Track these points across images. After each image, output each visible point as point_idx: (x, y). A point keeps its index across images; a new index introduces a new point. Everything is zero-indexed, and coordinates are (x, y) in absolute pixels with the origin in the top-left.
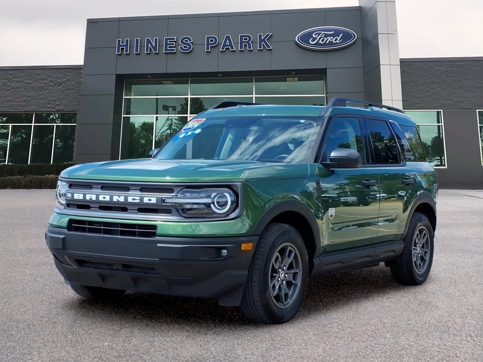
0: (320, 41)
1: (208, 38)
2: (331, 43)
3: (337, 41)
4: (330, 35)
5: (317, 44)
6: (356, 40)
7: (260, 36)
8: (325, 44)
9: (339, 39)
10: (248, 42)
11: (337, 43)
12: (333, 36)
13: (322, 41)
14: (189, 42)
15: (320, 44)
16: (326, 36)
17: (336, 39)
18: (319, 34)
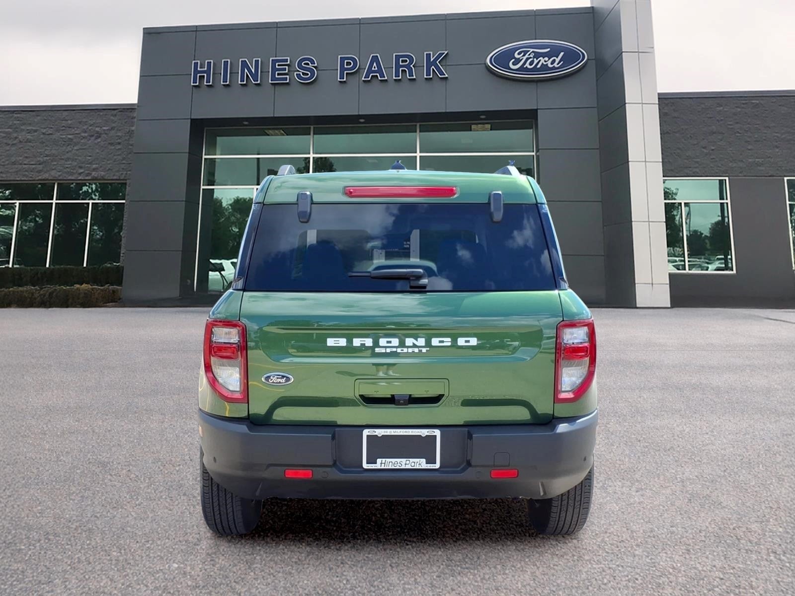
17: (554, 62)
18: (525, 53)
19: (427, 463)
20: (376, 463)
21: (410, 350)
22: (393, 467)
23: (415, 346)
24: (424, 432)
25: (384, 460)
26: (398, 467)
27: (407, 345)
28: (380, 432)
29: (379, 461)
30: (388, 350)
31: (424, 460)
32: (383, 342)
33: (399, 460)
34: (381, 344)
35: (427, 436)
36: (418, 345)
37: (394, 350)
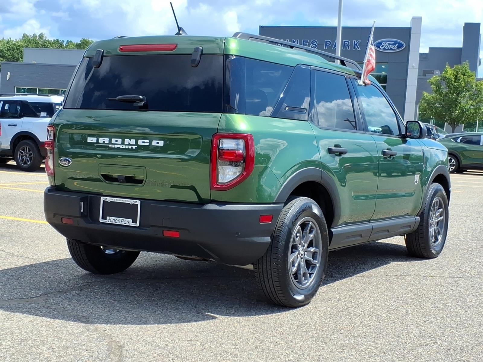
0: (386, 48)
1: (326, 41)
2: (391, 49)
3: (395, 48)
4: (391, 44)
5: (384, 49)
6: (405, 48)
7: (355, 42)
8: (388, 49)
9: (396, 46)
10: (348, 45)
11: (394, 49)
12: (393, 45)
13: (387, 47)
14: (315, 43)
15: (386, 49)
16: (389, 44)
17: (394, 47)
18: (386, 43)
19: (132, 222)
20: (106, 219)
21: (127, 147)
22: (115, 223)
23: (129, 144)
24: (132, 202)
25: (110, 217)
26: (117, 223)
27: (125, 143)
28: (109, 199)
29: (108, 218)
30: (116, 146)
31: (131, 220)
32: (113, 141)
33: (118, 219)
34: (112, 142)
35: (133, 204)
36: (131, 144)
37: (119, 146)
